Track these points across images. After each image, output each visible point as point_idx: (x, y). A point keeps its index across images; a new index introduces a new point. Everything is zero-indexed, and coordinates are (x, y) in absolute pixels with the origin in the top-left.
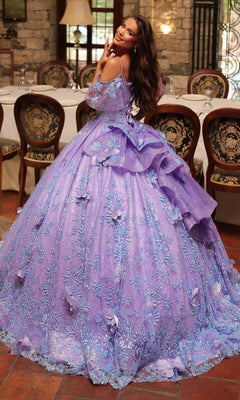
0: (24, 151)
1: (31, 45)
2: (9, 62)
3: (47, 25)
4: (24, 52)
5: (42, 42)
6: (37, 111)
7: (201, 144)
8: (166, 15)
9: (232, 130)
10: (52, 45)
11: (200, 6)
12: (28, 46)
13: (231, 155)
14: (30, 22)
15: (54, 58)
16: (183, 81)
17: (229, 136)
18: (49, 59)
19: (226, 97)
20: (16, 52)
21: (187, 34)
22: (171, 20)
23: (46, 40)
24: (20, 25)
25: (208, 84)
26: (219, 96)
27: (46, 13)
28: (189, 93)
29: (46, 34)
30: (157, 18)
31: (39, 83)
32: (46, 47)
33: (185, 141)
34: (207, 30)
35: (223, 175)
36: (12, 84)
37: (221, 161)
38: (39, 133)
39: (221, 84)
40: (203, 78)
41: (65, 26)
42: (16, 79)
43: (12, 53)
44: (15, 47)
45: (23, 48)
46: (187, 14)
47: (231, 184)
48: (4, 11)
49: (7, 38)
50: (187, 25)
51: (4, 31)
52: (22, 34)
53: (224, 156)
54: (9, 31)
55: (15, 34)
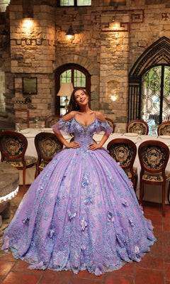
0: (40, 162)
1: (40, 107)
2: (26, 116)
3: (50, 96)
4: (35, 111)
5: (47, 105)
6: (49, 141)
7: (137, 159)
8: (114, 91)
9: (154, 151)
10: (53, 107)
11: (132, 86)
12: (38, 107)
13: (153, 164)
14: (40, 94)
15: (54, 114)
16: (123, 126)
17: (152, 154)
18: (51, 114)
19: (147, 134)
20: (30, 111)
21: (125, 101)
22: (116, 93)
23: (49, 104)
24: (33, 96)
25: (138, 127)
26: (143, 134)
27: (49, 90)
28: (127, 132)
29: (49, 101)
30: (109, 92)
31: (46, 127)
32: (49, 108)
33: (129, 157)
34: (136, 99)
35: (149, 176)
36: (28, 127)
37: (148, 168)
38: (49, 153)
39: (144, 128)
40: (135, 124)
41: (59, 97)
42: (31, 125)
43: (28, 112)
44: (30, 108)
45: (35, 108)
46: (125, 90)
47: (153, 180)
48: (23, 89)
49: (25, 103)
50: (125, 96)
51: (24, 99)
52: (34, 101)
53: (150, 165)
54: (26, 100)
55: (30, 101)
